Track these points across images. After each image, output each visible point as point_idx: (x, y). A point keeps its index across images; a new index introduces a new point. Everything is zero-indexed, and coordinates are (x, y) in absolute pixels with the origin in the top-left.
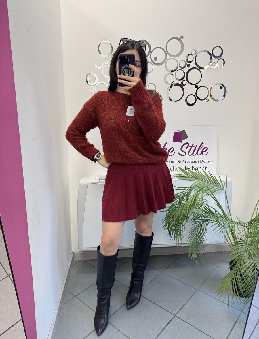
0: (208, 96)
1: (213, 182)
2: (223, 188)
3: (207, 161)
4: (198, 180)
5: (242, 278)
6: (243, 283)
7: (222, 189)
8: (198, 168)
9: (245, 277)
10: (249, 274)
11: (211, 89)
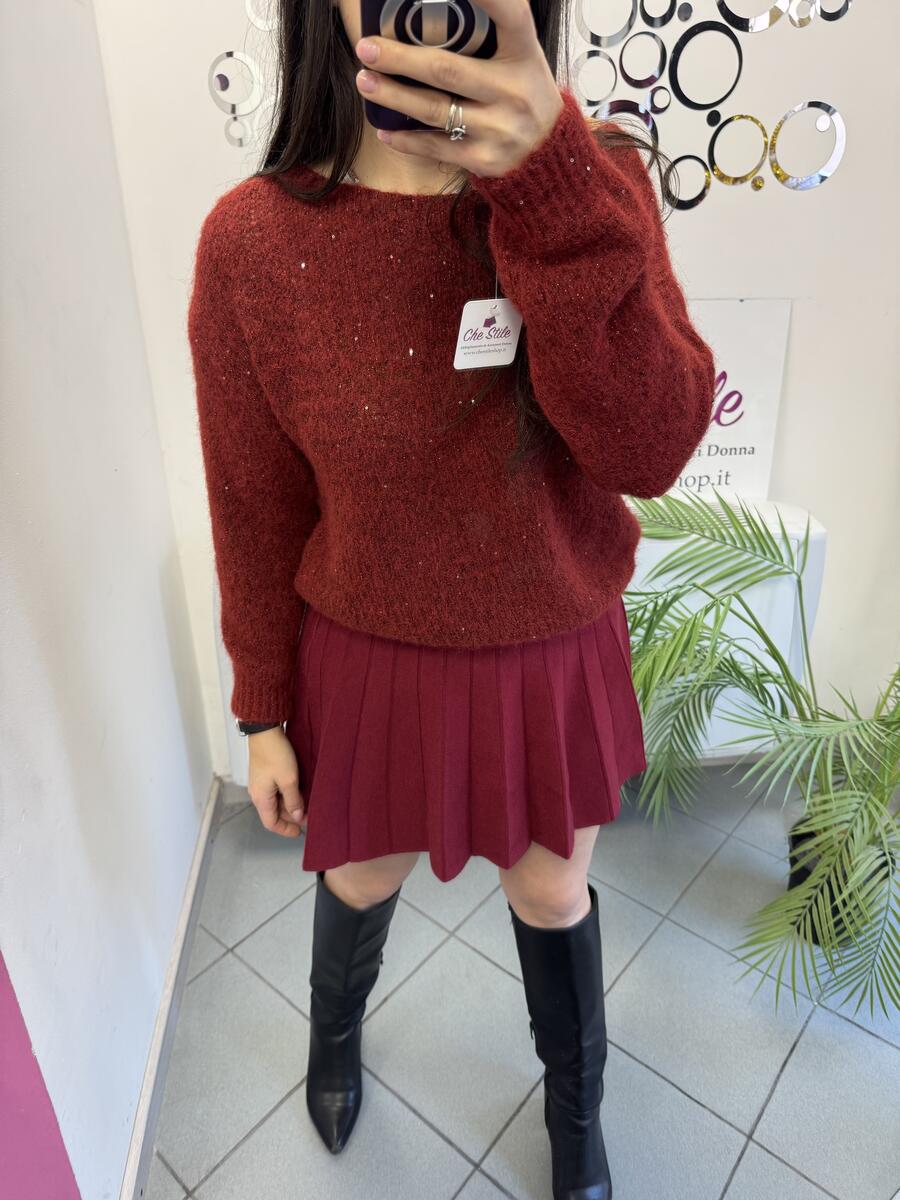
0: (758, 167)
1: (754, 541)
2: (793, 563)
3: (732, 451)
4: (694, 536)
5: (837, 918)
6: (838, 934)
7: (786, 570)
8: (698, 479)
9: (849, 914)
10: (863, 907)
11: (776, 134)
